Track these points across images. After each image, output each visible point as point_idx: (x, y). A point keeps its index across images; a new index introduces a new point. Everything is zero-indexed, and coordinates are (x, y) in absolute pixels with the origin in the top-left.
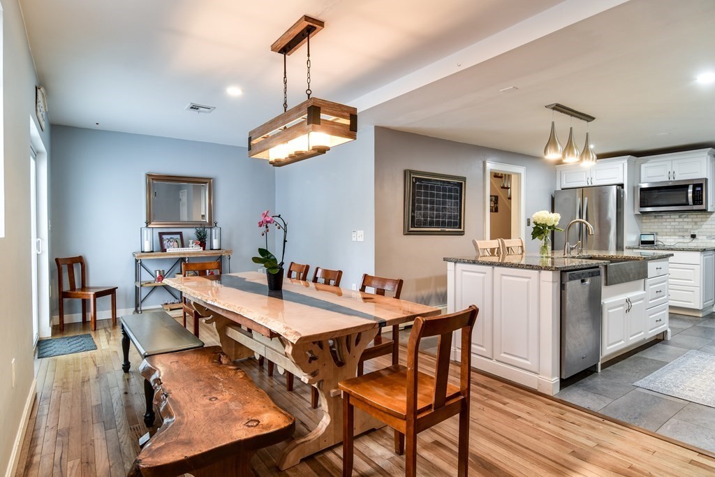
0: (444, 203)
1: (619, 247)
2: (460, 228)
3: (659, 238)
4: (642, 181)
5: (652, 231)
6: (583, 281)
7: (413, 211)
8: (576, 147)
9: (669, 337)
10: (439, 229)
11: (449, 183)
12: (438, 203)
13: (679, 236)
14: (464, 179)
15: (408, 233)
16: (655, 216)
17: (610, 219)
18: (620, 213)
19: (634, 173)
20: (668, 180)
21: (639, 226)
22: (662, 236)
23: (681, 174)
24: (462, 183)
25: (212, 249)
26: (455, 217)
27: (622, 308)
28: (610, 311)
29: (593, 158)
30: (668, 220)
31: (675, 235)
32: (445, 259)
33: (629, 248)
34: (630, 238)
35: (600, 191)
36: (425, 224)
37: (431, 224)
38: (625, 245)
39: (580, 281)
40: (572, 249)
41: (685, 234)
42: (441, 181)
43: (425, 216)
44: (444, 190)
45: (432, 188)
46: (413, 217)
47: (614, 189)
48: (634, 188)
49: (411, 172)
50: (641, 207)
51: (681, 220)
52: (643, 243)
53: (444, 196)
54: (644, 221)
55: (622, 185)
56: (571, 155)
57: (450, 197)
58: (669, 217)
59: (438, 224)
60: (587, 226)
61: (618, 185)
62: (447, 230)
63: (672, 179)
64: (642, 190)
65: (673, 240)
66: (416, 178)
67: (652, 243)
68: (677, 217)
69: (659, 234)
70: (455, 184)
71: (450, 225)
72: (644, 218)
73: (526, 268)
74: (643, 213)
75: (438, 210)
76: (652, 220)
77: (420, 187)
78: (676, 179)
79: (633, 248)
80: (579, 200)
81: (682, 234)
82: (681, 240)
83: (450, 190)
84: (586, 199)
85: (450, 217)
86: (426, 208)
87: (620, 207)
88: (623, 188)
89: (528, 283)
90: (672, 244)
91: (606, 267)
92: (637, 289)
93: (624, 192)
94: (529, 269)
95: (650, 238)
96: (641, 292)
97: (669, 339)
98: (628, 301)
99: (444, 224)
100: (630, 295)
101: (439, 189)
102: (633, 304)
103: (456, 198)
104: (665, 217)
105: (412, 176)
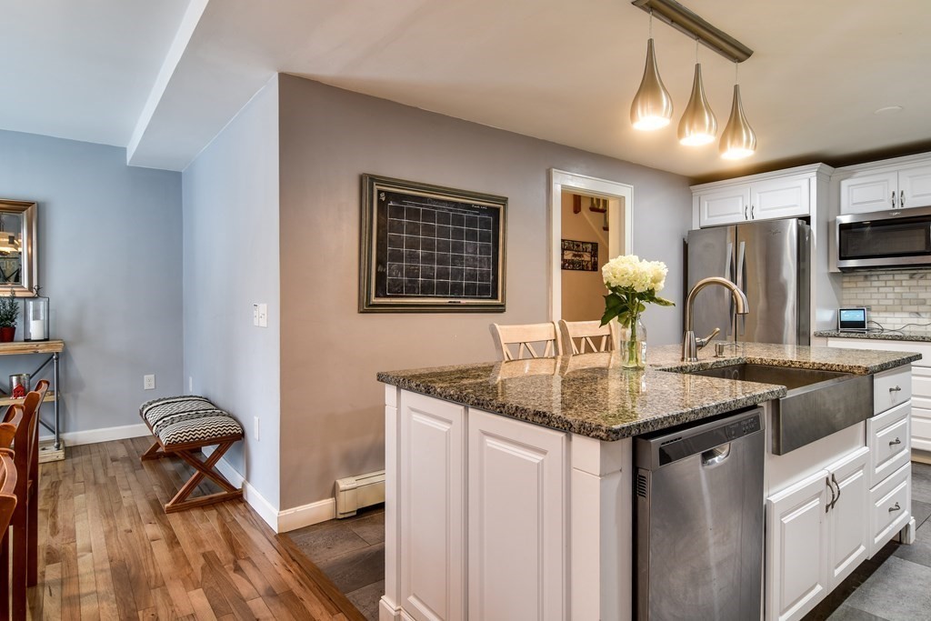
0: (458, 247)
1: (803, 336)
2: (496, 297)
3: (874, 316)
4: (843, 212)
5: (861, 303)
6: (708, 456)
7: (380, 262)
8: (709, 110)
9: (912, 537)
10: (447, 301)
11: (469, 206)
12: (444, 247)
13: (911, 312)
14: (504, 201)
15: (367, 308)
16: (866, 276)
17: (786, 282)
18: (804, 270)
19: (829, 197)
20: (890, 208)
21: (836, 294)
22: (878, 312)
23: (914, 196)
24: (498, 209)
25: (26, 340)
26: (483, 276)
27: (816, 502)
28: (786, 520)
29: (748, 141)
30: (889, 283)
31: (902, 311)
32: (382, 378)
33: (820, 335)
34: (822, 316)
35: (768, 231)
36: (411, 290)
37: (427, 290)
38: (814, 329)
39: (698, 457)
40: (700, 346)
41: (921, 308)
42: (448, 202)
43: (412, 273)
44: (459, 220)
45: (428, 215)
46: (381, 277)
47: (793, 225)
48: (828, 224)
49: (373, 179)
50: (841, 258)
51: (913, 283)
52: (845, 324)
53: (458, 234)
54: (845, 285)
55: (807, 219)
56: (695, 126)
57: (472, 236)
58: (891, 277)
59: (443, 290)
60: (732, 292)
61: (800, 218)
62: (463, 301)
63: (898, 206)
64: (843, 227)
65: (899, 320)
66: (387, 193)
67: (860, 325)
68: (907, 277)
69: (873, 308)
70: (481, 210)
71: (471, 291)
72: (846, 279)
73: (533, 422)
74: (845, 270)
75: (442, 261)
76: (860, 284)
77: (398, 212)
78: (905, 206)
79: (828, 336)
80: (730, 247)
81: (915, 308)
82: (915, 320)
83: (471, 222)
84: (742, 245)
85: (472, 276)
86: (413, 257)
87: (804, 260)
88: (809, 223)
89: (540, 466)
90: (897, 327)
91: (776, 403)
92: (849, 444)
93: (810, 230)
94: (540, 424)
95: (858, 316)
96: (858, 452)
97: (911, 542)
98: (831, 481)
99: (457, 290)
100: (834, 465)
101: (444, 218)
102: (842, 486)
103: (484, 238)
104: (885, 278)
105: (376, 188)
